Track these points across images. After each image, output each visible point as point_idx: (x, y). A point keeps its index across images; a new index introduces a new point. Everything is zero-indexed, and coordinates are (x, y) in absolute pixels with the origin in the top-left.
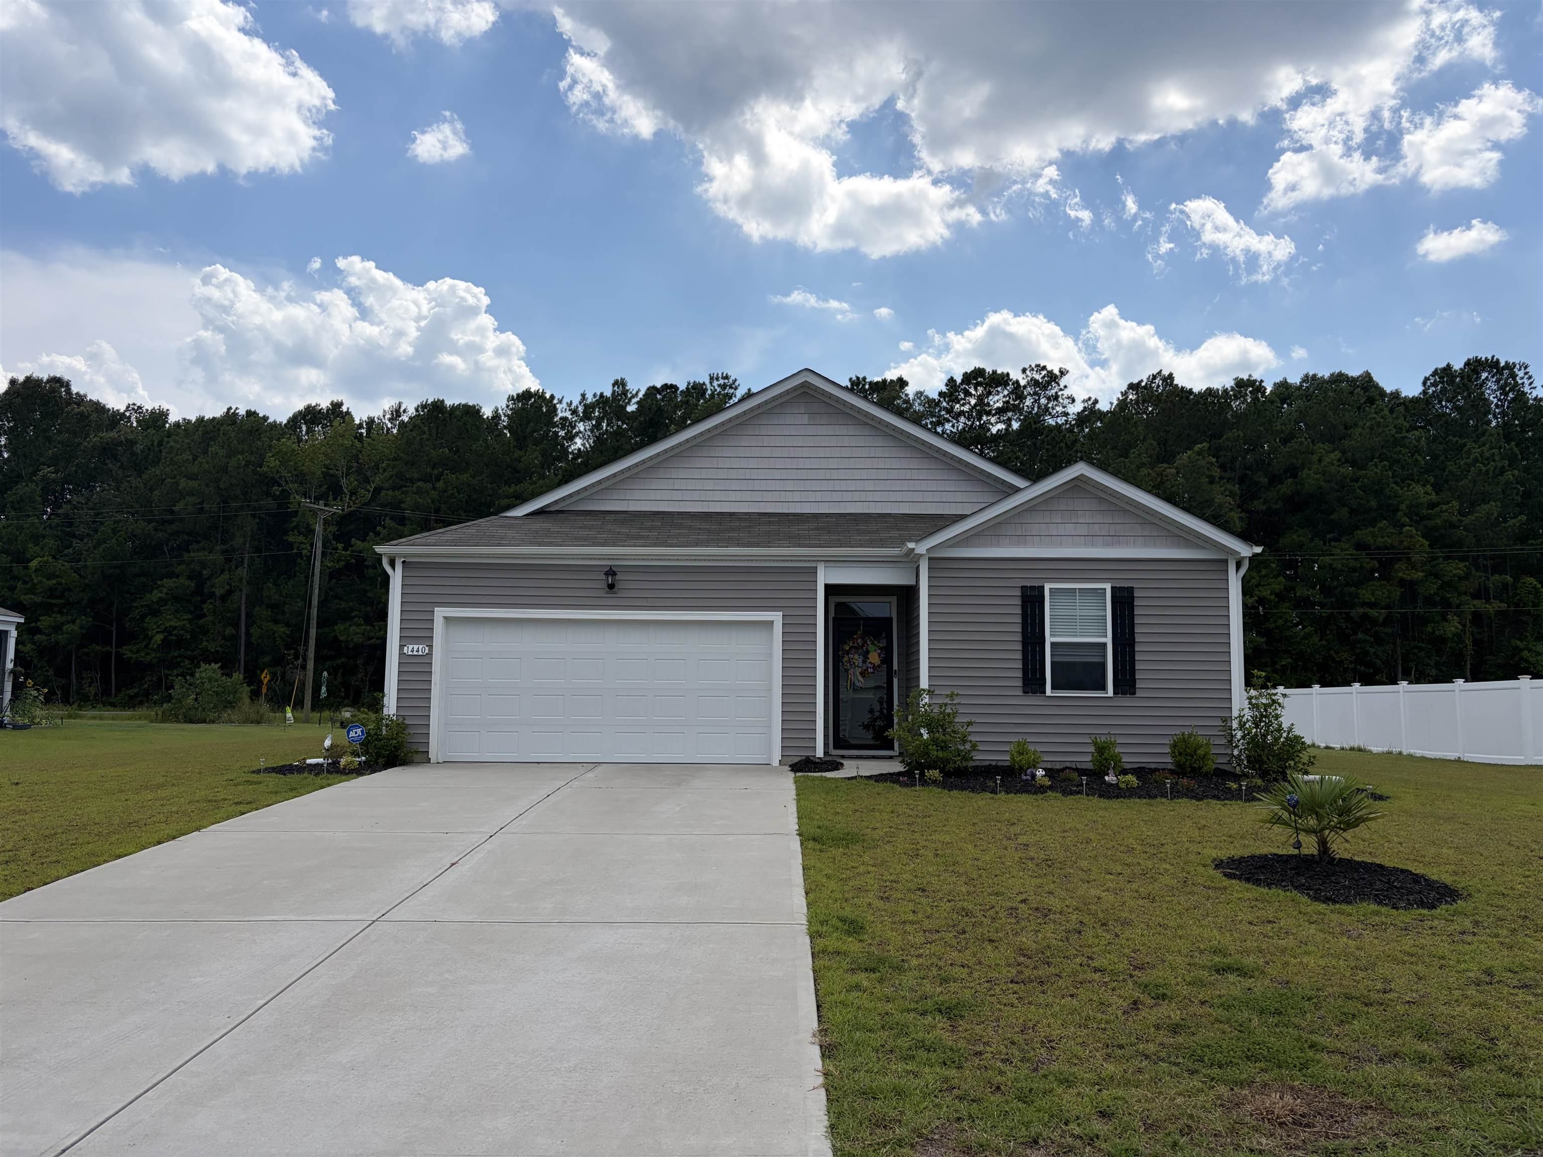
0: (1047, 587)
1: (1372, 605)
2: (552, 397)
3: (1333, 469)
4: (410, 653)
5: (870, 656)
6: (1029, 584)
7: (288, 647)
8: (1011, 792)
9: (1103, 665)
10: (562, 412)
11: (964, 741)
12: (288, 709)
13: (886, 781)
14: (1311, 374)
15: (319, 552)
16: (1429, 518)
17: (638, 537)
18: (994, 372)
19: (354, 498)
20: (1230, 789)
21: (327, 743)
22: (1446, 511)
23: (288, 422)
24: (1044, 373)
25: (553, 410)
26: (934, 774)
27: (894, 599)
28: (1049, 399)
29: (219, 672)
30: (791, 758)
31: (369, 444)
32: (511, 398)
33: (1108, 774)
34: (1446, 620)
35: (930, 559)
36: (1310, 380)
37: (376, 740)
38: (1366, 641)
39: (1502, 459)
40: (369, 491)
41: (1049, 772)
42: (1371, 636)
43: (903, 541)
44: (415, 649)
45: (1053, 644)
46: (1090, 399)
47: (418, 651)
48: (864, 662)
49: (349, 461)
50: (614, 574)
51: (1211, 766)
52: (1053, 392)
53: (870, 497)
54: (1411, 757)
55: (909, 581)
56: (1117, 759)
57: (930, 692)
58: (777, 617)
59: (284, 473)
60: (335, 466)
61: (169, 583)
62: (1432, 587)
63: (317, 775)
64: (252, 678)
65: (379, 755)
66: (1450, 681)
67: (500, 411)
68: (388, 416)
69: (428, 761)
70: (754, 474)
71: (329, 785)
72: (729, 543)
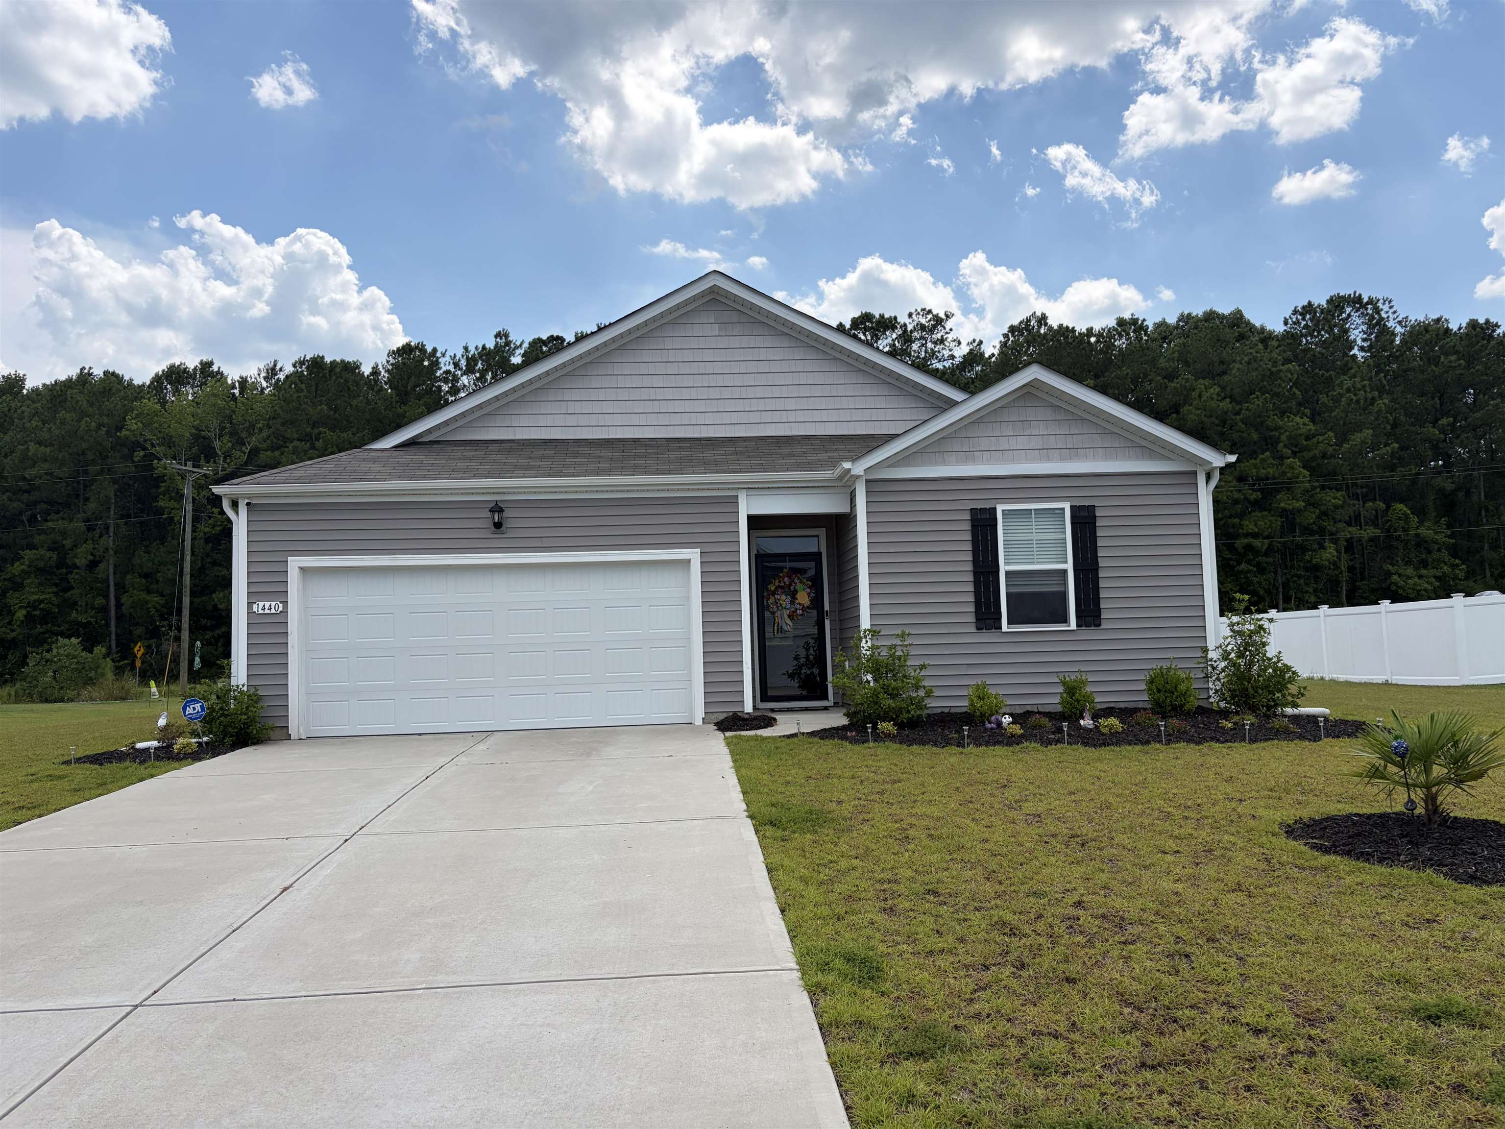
0: (1000, 509)
1: (1255, 536)
2: (435, 350)
3: (1213, 404)
4: (261, 612)
5: (798, 596)
6: (979, 506)
7: (163, 618)
8: (980, 745)
9: (1064, 595)
10: (446, 365)
11: (917, 687)
12: (152, 683)
13: (832, 737)
14: (1186, 313)
15: (189, 516)
16: (1308, 449)
17: (527, 468)
18: (882, 316)
19: (228, 461)
20: (1223, 728)
21: (162, 722)
22: (1322, 442)
23: (152, 383)
24: (930, 316)
25: (435, 364)
26: (886, 726)
27: (822, 532)
28: (935, 343)
29: (80, 648)
30: (716, 715)
31: (243, 403)
32: (392, 353)
33: (1083, 718)
34: (1324, 548)
35: (867, 481)
36: (1186, 318)
37: (222, 715)
38: (1249, 571)
39: (1372, 390)
40: (245, 453)
41: (1017, 718)
42: (1254, 566)
43: (833, 464)
44: (267, 607)
45: (1008, 573)
46: (974, 341)
47: (270, 609)
48: (792, 603)
49: (222, 422)
50: (501, 510)
51: (1193, 703)
52: (939, 336)
53: (792, 417)
54: (1333, 681)
55: (844, 509)
56: (1088, 698)
57: (874, 632)
58: (694, 555)
59: (149, 436)
60: (207, 427)
61: (28, 554)
62: (1310, 517)
63: (142, 762)
64: (124, 651)
65: (225, 734)
66: (1376, 603)
67: (380, 367)
68: (263, 375)
69: (288, 737)
70: (660, 394)
71: (152, 776)
72: (635, 470)
